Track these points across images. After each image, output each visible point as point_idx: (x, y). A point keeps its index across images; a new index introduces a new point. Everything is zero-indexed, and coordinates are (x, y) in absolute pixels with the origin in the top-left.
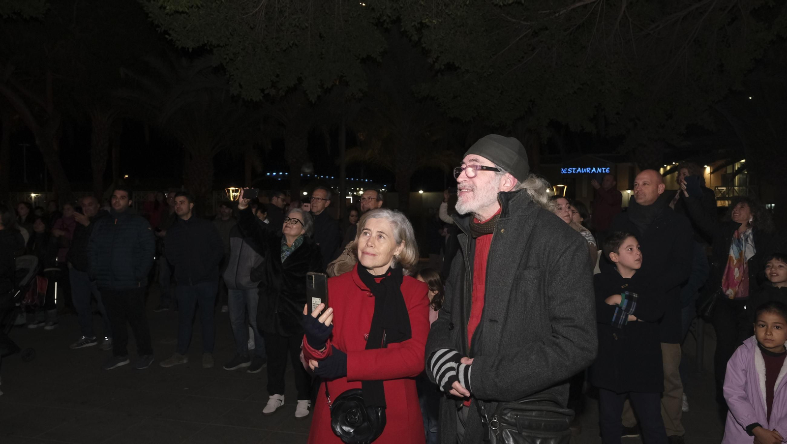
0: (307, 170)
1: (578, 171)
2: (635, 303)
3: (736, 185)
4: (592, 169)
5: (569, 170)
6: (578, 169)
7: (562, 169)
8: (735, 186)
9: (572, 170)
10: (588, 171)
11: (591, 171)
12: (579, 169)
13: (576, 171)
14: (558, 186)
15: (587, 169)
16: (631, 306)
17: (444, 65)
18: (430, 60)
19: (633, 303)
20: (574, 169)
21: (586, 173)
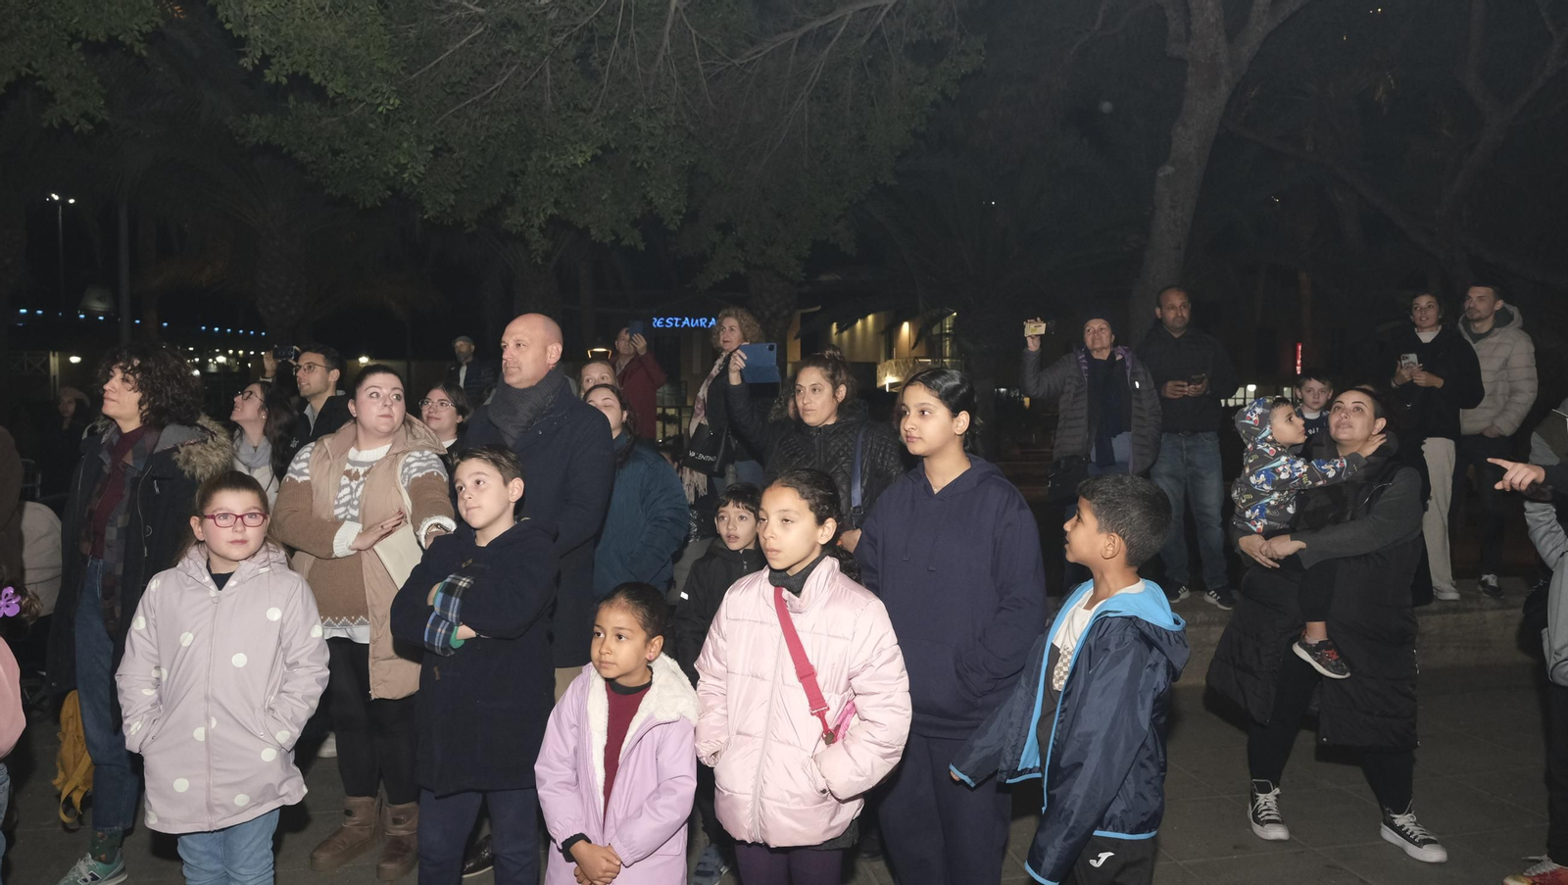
0: (98, 306)
1: (684, 323)
2: (458, 600)
3: (948, 355)
4: (710, 320)
5: (667, 321)
6: (684, 320)
7: (655, 319)
8: (946, 358)
9: (674, 322)
10: (703, 324)
11: (707, 324)
12: (687, 319)
13: (680, 323)
14: (595, 350)
15: (701, 320)
16: (449, 607)
17: (287, 76)
18: (246, 63)
19: (454, 598)
20: (677, 319)
21: (698, 328)
